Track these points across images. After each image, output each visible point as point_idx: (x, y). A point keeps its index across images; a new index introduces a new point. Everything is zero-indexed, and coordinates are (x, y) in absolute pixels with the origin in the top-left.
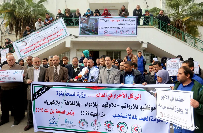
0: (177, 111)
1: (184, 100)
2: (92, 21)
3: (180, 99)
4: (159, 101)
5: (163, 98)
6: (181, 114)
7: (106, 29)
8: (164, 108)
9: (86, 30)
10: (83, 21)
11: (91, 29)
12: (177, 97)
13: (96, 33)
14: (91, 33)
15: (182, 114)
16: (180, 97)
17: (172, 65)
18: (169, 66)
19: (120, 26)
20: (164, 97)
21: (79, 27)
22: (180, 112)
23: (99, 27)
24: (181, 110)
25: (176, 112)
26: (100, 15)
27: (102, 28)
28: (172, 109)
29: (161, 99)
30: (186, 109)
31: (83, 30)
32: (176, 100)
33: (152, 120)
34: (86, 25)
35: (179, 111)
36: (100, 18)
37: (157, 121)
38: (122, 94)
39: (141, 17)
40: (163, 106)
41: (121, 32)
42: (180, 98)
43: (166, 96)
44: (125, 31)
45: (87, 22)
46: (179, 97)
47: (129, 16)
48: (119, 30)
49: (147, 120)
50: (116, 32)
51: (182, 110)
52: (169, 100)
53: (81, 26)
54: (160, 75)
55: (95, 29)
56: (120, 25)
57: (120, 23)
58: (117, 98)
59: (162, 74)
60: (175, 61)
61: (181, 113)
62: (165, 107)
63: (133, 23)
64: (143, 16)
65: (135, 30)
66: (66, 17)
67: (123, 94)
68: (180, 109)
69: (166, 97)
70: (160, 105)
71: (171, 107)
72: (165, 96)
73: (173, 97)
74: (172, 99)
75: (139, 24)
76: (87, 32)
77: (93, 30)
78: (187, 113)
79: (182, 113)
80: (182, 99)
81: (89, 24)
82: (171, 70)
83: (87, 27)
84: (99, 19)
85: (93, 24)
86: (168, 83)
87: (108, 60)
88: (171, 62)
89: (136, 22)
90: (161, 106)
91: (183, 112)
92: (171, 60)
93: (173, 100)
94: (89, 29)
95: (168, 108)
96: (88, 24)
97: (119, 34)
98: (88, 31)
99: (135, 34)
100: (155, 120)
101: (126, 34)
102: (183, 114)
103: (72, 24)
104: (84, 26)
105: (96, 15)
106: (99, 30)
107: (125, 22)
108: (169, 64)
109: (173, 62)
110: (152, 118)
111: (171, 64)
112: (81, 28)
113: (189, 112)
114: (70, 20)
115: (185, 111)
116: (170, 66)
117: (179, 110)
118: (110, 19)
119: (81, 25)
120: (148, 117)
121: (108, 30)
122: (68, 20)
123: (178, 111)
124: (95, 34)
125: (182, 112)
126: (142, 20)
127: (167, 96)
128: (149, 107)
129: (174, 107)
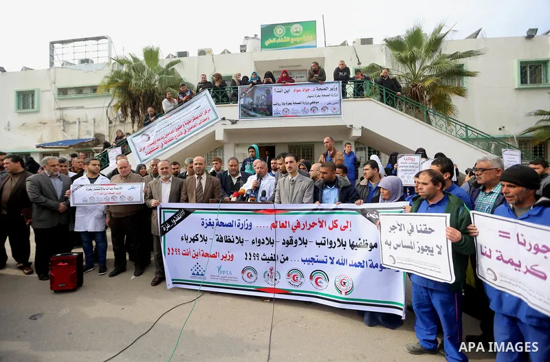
0: (421, 251)
1: (434, 231)
2: (260, 94)
3: (426, 228)
4: (386, 235)
5: (392, 229)
6: (429, 255)
7: (286, 106)
8: (396, 247)
9: (250, 110)
10: (244, 93)
11: (260, 107)
12: (420, 226)
13: (268, 113)
14: (260, 113)
15: (431, 255)
16: (426, 226)
17: (407, 167)
18: (401, 168)
19: (310, 100)
20: (396, 228)
21: (238, 104)
22: (427, 252)
23: (274, 103)
25: (419, 252)
26: (274, 81)
27: (279, 105)
28: (412, 248)
29: (390, 232)
30: (437, 246)
31: (245, 110)
32: (419, 232)
33: (370, 266)
34: (251, 101)
36: (276, 87)
37: (381, 267)
38: (317, 222)
39: (349, 83)
40: (394, 244)
41: (313, 110)
43: (398, 225)
44: (320, 108)
45: (252, 95)
46: (424, 225)
47: (326, 81)
48: (309, 107)
49: (363, 267)
50: (304, 110)
51: (431, 249)
52: (404, 233)
53: (242, 103)
54: (386, 185)
55: (266, 107)
56: (310, 97)
57: (310, 93)
58: (309, 229)
59: (389, 184)
60: (413, 160)
61: (430, 253)
62: (398, 246)
63: (333, 92)
64: (352, 79)
65: (337, 106)
66: (215, 88)
67: (319, 222)
68: (426, 246)
69: (400, 228)
70: (389, 243)
71: (409, 244)
72: (396, 226)
73: (412, 226)
74: (411, 230)
75: (344, 94)
76: (252, 113)
77: (262, 109)
78: (440, 253)
80: (430, 229)
81: (255, 99)
82: (406, 176)
83: (252, 104)
84: (274, 88)
85: (263, 97)
86: (402, 199)
87: (291, 162)
88: (404, 161)
89: (338, 92)
90: (390, 245)
91: (432, 251)
92: (406, 157)
93: (412, 231)
94: (255, 106)
95: (404, 247)
96: (253, 99)
97: (310, 113)
98: (255, 110)
99: (338, 113)
100: (377, 266)
101: (322, 113)
102: (433, 256)
103: (225, 99)
104: (246, 103)
105: (268, 82)
106: (274, 108)
107: (320, 93)
108: (402, 165)
109: (410, 161)
110: (370, 263)
111: (405, 165)
112: (242, 105)
113: (444, 250)
114: (222, 93)
115: (436, 250)
116: (404, 168)
117: (424, 248)
118: (292, 88)
119: (241, 101)
120: (364, 262)
121: (290, 107)
122: (218, 92)
123: (423, 250)
124: (267, 115)
125: (430, 251)
126: (350, 88)
127: (401, 225)
128: (367, 244)
129: (416, 244)
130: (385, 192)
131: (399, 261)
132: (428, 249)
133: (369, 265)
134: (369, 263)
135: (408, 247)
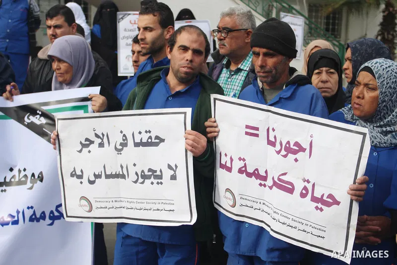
0: (141, 180)
1: (162, 140)
3: (150, 137)
4: (72, 158)
5: (84, 146)
6: (155, 184)
8: (92, 178)
12: (140, 133)
15: (158, 183)
16: (150, 132)
20: (92, 142)
22: (152, 179)
24: (156, 171)
25: (136, 182)
28: (123, 177)
29: (80, 151)
30: (170, 167)
32: (137, 145)
33: (31, 220)
35: (149, 177)
37: (50, 218)
40: (89, 174)
42: (148, 135)
43: (97, 136)
46: (146, 132)
49: (17, 222)
51: (158, 173)
52: (109, 149)
54: (62, 51)
59: (68, 49)
61: (155, 181)
62: (98, 176)
68: (150, 170)
69: (100, 141)
70: (79, 173)
71: (119, 171)
72: (93, 138)
73: (124, 135)
74: (121, 144)
78: (174, 178)
79: (159, 181)
80: (157, 138)
90: (80, 177)
91: (160, 177)
93: (124, 145)
95: (108, 177)
100: (43, 216)
102: (161, 183)
110: (31, 212)
113: (181, 173)
115: (167, 173)
117: (147, 173)
120: (18, 213)
123: (145, 177)
125: (157, 177)
127: (103, 135)
128: (26, 176)
129: (131, 168)
130: (63, 66)
131: (99, 205)
132: (153, 175)
133: (27, 218)
134: (29, 213)
135: (117, 176)
